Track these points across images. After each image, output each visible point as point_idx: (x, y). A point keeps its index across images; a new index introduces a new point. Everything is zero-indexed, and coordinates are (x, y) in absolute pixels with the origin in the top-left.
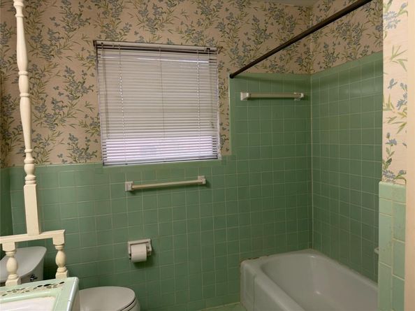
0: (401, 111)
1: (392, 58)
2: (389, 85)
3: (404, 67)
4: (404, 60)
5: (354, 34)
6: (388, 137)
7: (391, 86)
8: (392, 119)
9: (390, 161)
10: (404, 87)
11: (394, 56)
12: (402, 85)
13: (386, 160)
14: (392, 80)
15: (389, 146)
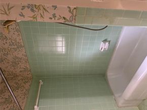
0: (37, 10)
1: (7, 15)
2: (23, 17)
3: (12, 7)
4: (8, 6)
5: (17, 60)
6: (51, 18)
7: (23, 16)
8: (42, 16)
9: (64, 18)
10: (23, 8)
11: (6, 13)
12: (22, 9)
13: (64, 20)
14: (20, 15)
15: (56, 18)
